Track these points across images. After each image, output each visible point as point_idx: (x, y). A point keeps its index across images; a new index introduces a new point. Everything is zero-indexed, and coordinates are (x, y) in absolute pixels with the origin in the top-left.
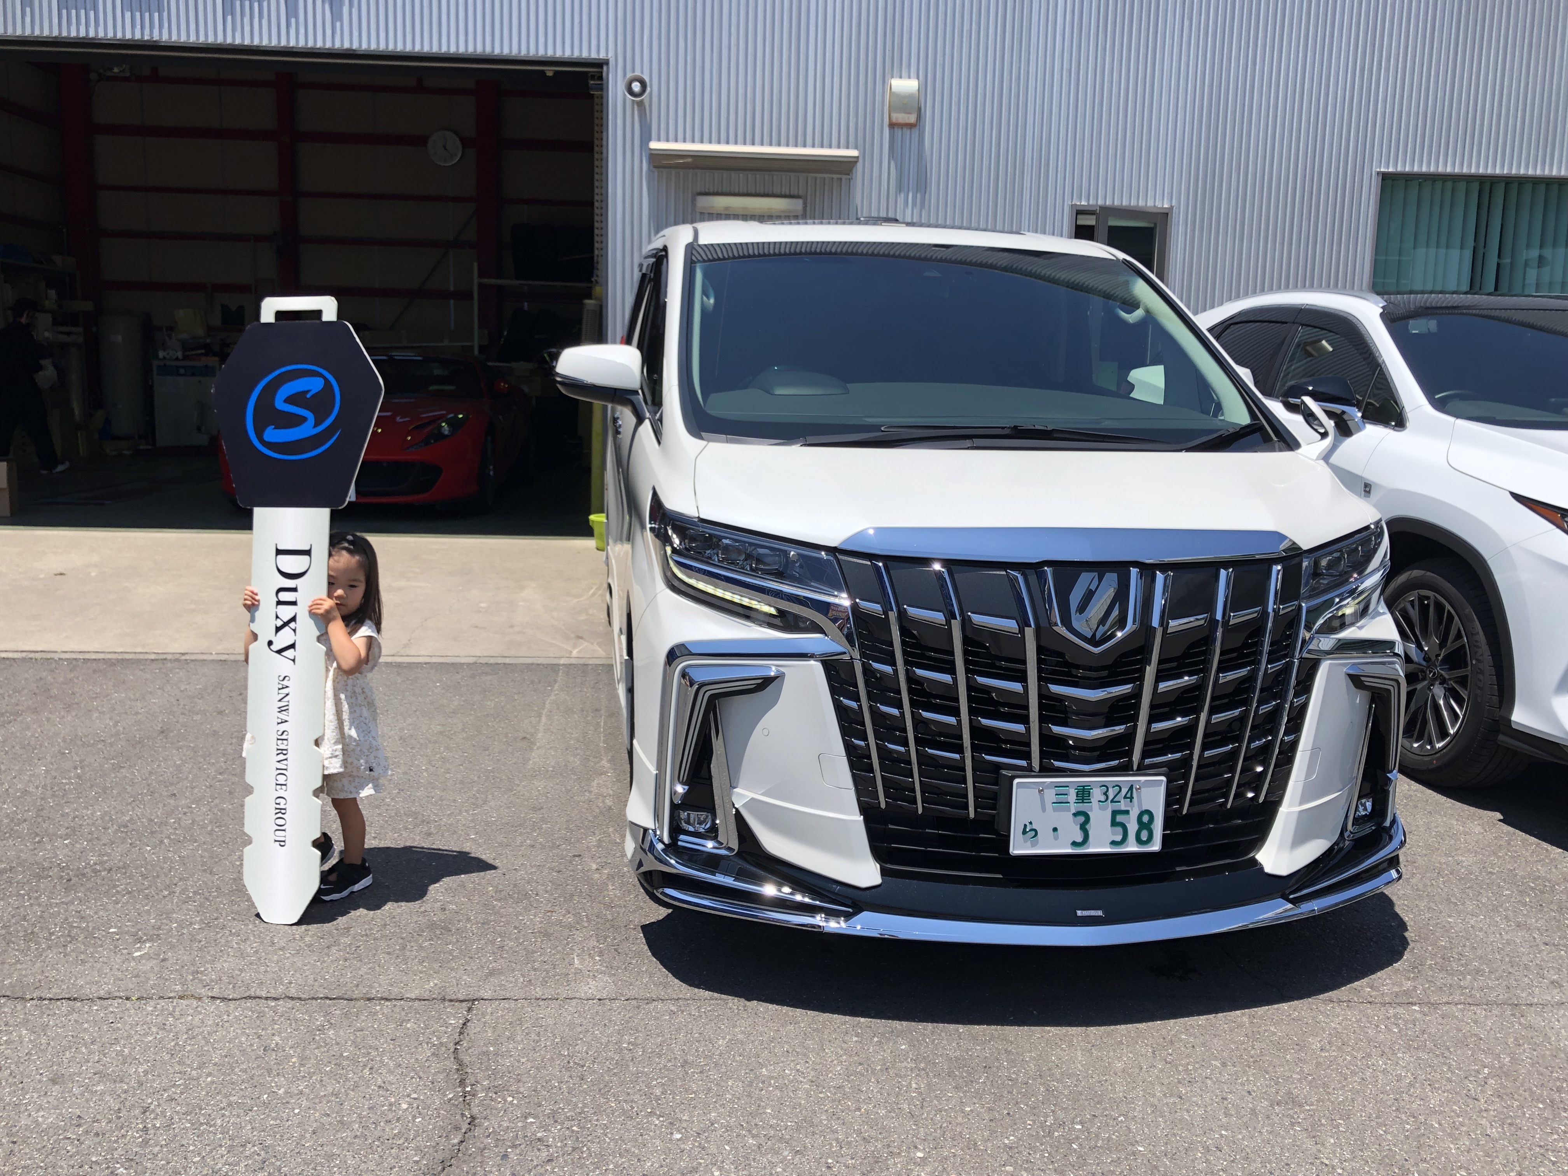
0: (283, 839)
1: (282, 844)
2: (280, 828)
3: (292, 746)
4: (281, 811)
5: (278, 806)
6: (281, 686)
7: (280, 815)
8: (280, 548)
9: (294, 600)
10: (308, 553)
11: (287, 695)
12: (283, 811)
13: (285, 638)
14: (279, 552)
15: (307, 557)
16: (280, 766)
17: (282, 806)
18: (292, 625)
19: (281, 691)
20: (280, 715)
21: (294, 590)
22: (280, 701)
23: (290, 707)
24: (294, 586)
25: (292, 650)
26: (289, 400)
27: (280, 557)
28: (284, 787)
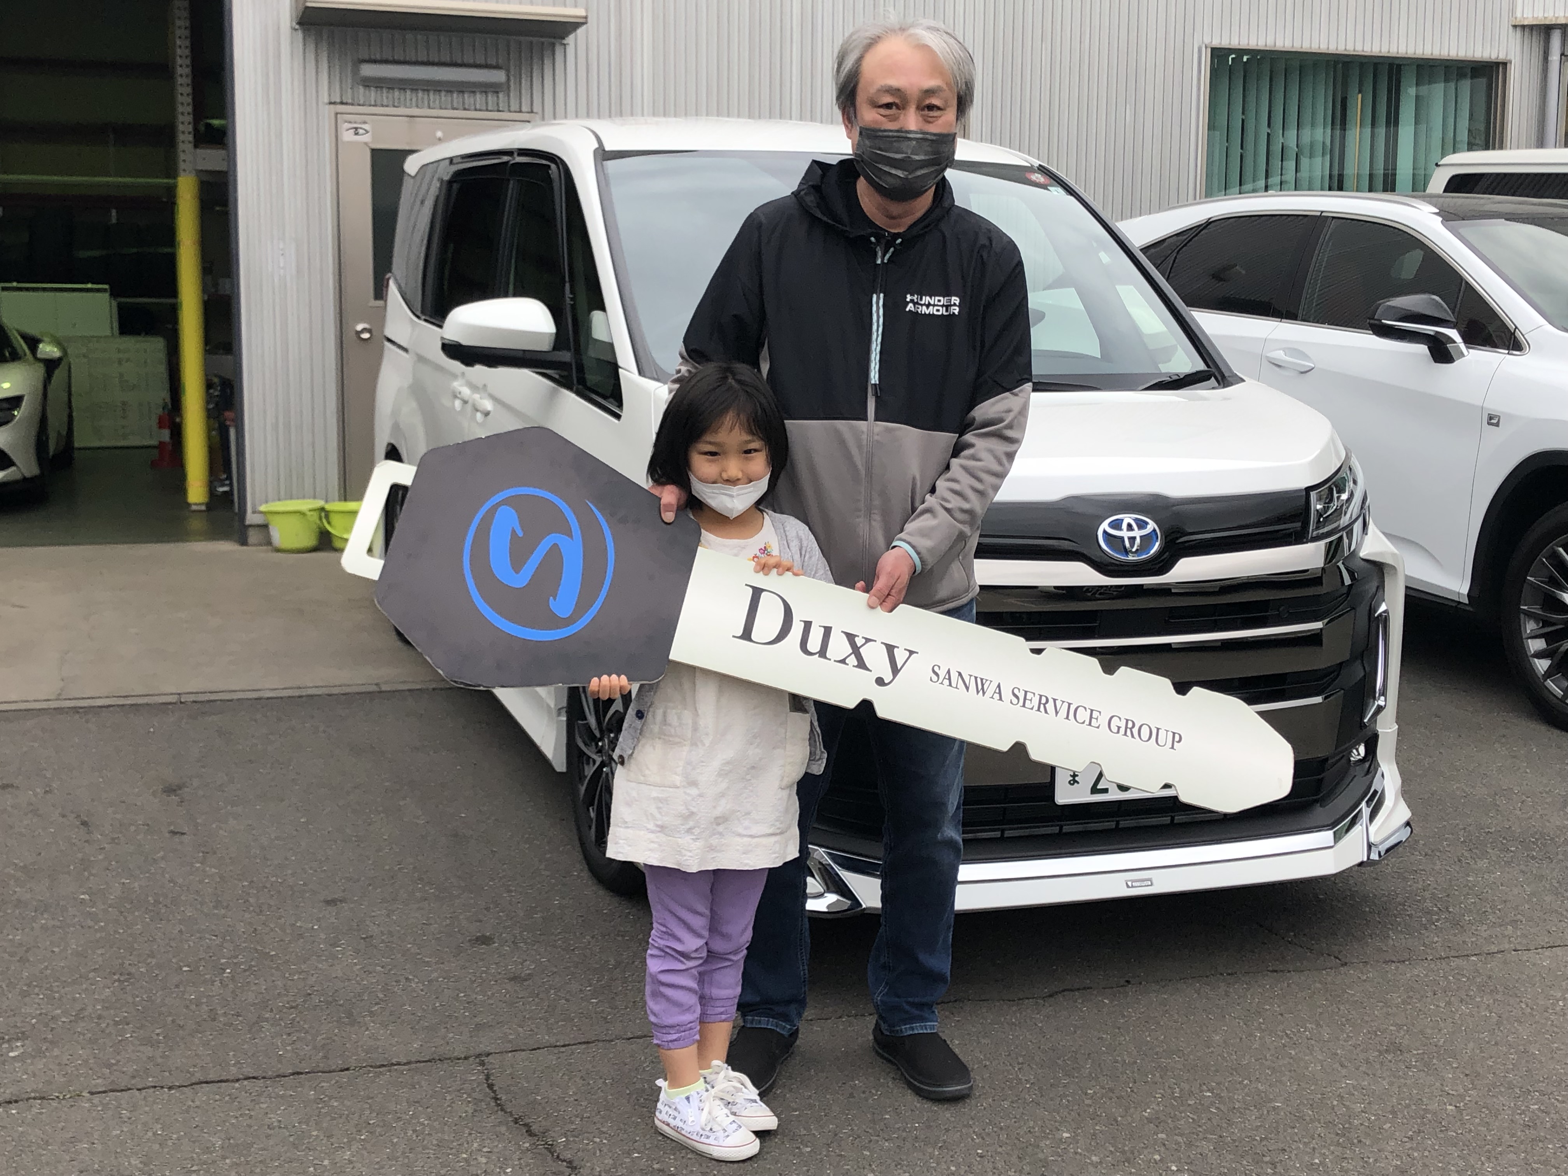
0: (1170, 735)
1: (1177, 738)
2: (1154, 734)
3: (1038, 687)
4: (1130, 728)
5: (1122, 730)
6: (946, 682)
7: (1135, 730)
8: (740, 634)
9: (823, 629)
10: (757, 593)
11: (960, 674)
12: (1130, 725)
13: (875, 656)
14: (747, 635)
15: (764, 594)
16: (1063, 712)
17: (1122, 724)
18: (859, 641)
19: (954, 684)
20: (989, 693)
21: (808, 625)
22: (967, 688)
23: (979, 676)
24: (803, 624)
25: (896, 650)
26: (517, 564)
27: (754, 636)
28: (1095, 714)
